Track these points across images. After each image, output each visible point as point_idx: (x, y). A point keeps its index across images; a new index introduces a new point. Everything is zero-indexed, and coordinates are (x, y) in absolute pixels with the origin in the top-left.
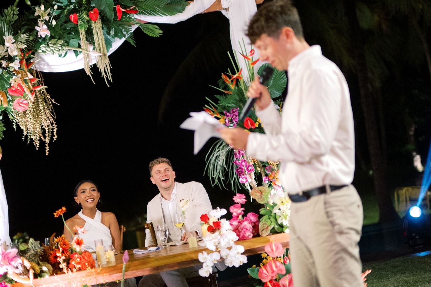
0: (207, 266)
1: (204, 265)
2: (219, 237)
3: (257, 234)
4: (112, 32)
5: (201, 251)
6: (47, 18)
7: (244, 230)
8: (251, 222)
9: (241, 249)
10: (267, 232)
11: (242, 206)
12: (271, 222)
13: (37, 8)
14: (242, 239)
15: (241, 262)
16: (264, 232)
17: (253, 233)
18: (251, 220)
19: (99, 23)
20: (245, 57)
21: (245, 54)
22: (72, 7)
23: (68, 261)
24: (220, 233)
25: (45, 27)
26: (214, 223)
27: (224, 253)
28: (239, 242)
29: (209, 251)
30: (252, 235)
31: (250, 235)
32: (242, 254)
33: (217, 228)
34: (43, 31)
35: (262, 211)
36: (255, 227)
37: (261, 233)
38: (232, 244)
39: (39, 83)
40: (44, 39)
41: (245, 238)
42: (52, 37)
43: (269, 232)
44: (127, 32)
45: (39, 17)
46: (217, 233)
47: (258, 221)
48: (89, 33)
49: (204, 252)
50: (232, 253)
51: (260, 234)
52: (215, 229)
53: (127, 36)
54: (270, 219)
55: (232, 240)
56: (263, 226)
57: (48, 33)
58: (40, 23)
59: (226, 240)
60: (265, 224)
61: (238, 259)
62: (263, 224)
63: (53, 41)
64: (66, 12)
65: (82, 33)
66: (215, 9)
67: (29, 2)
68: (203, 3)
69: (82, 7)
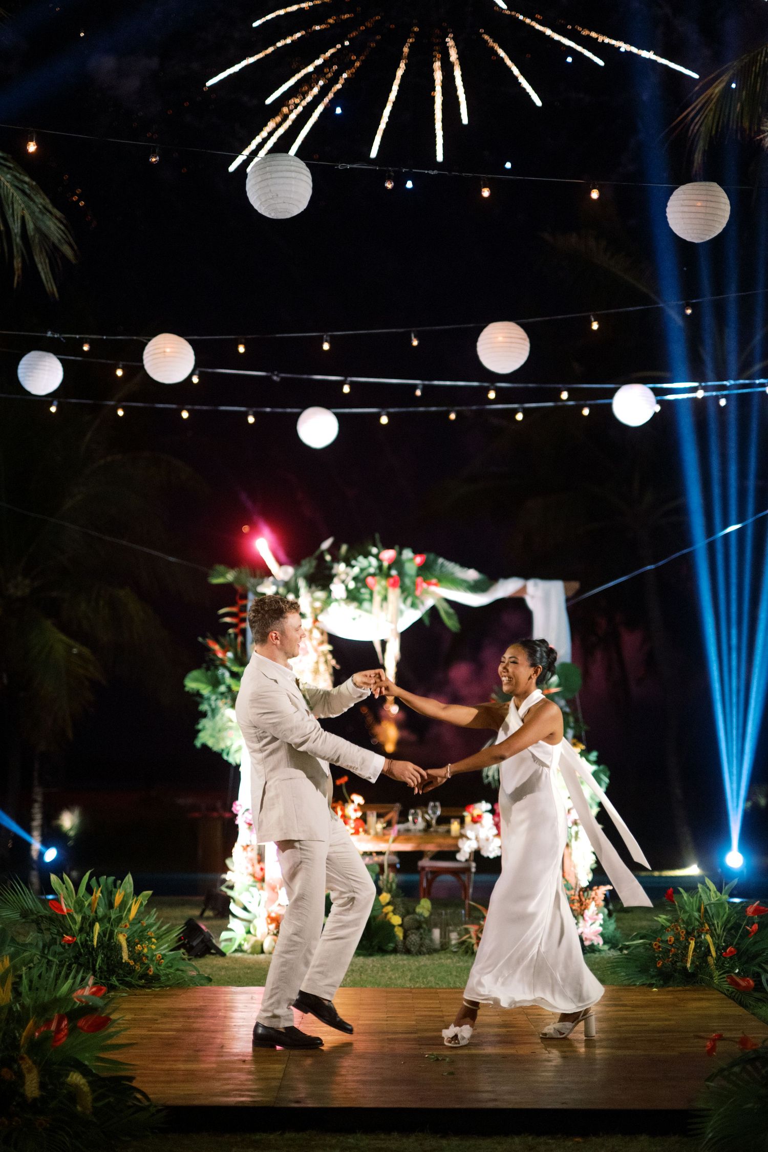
1: (463, 851)
4: (409, 602)
5: (462, 837)
6: (343, 577)
13: (336, 565)
19: (398, 591)
22: (372, 570)
25: (343, 587)
26: (478, 815)
27: (482, 843)
29: (469, 839)
34: (338, 590)
39: (322, 643)
40: (336, 600)
42: (348, 598)
44: (423, 603)
45: (335, 575)
46: (479, 824)
48: (385, 598)
49: (464, 839)
50: (490, 844)
52: (477, 820)
53: (423, 610)
57: (344, 595)
58: (336, 580)
63: (348, 602)
64: (365, 573)
65: (377, 598)
66: (518, 595)
67: (328, 558)
68: (506, 588)
69: (382, 572)
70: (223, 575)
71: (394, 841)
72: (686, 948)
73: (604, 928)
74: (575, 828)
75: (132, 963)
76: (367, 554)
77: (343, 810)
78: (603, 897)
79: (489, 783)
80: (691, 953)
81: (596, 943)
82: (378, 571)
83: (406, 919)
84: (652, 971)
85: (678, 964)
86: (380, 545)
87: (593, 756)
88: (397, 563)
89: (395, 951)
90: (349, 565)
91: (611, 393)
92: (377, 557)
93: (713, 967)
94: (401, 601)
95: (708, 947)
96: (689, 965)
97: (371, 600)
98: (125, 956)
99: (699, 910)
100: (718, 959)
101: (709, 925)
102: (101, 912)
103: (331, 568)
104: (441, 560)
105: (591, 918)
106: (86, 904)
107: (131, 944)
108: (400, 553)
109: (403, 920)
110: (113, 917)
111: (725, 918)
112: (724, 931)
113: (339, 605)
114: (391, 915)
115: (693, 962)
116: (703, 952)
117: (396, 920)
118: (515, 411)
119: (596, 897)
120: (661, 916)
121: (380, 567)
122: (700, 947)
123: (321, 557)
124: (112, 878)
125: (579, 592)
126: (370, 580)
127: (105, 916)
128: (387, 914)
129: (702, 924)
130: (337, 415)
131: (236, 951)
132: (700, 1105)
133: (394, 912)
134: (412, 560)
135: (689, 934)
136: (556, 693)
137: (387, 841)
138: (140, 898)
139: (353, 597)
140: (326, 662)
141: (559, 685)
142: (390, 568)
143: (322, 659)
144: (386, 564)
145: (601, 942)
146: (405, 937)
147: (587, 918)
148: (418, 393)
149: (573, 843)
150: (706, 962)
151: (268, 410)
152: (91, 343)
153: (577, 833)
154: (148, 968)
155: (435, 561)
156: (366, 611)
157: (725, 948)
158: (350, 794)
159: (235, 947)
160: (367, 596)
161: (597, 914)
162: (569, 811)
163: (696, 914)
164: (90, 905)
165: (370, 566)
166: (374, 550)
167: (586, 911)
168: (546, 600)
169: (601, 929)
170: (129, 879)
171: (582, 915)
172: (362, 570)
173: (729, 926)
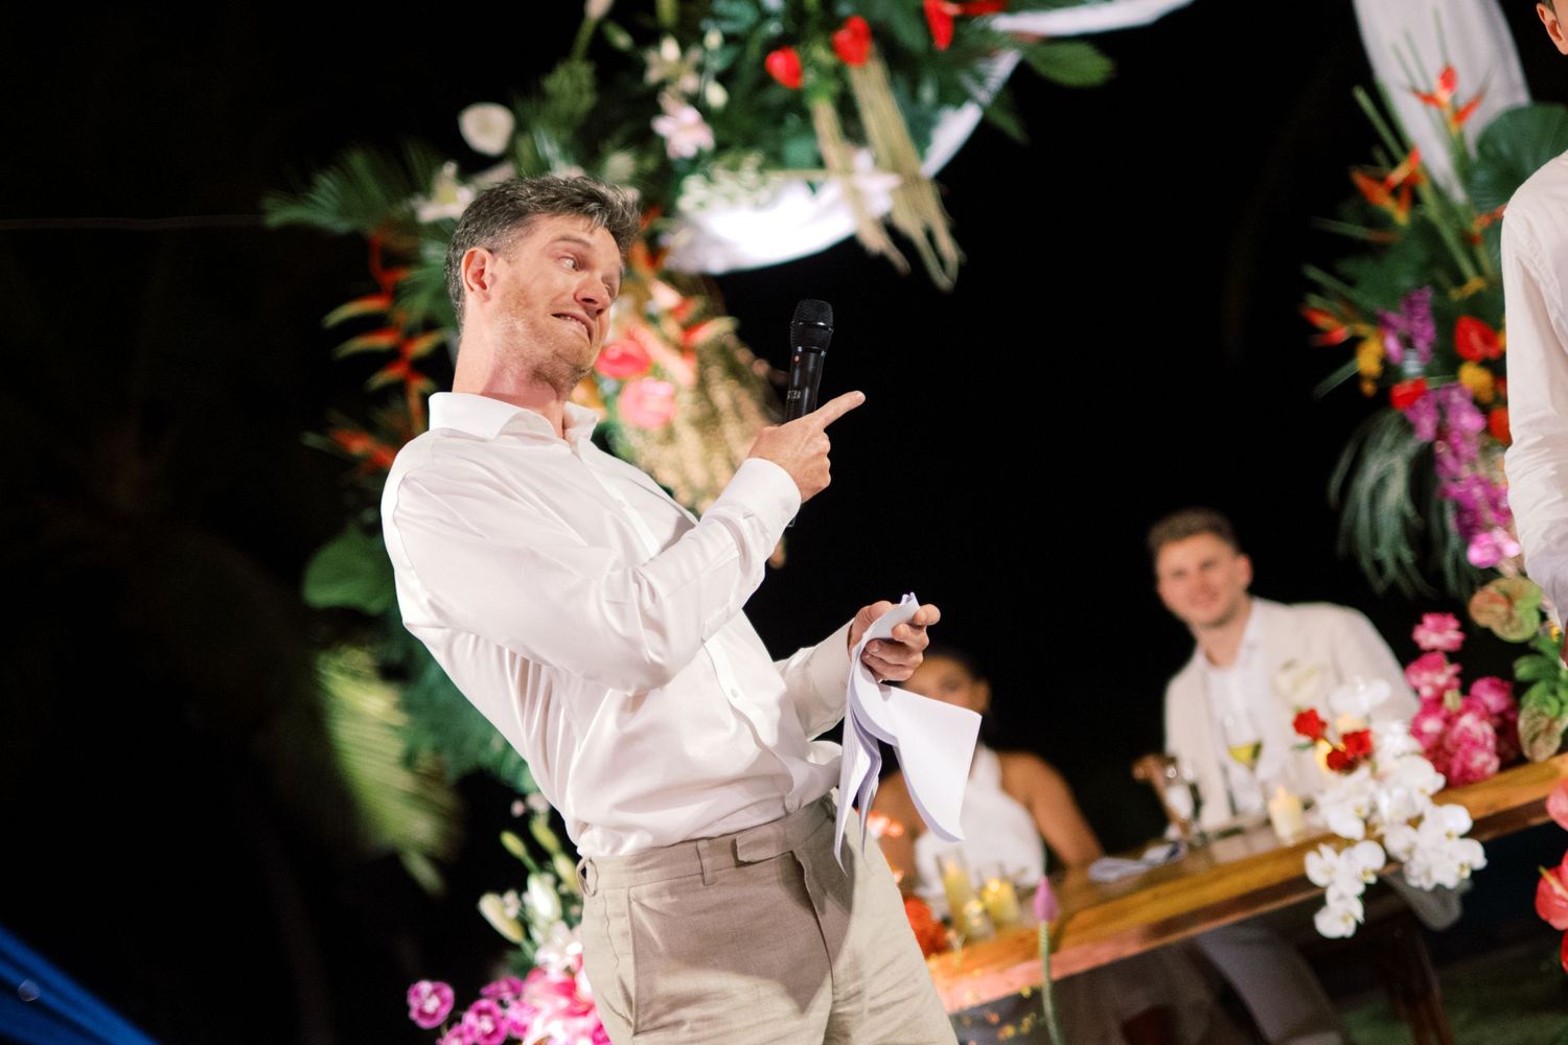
0: (1341, 897)
1: (1331, 896)
2: (1371, 785)
3: (1512, 756)
4: (928, 93)
5: (1311, 843)
6: (690, 83)
7: (1465, 746)
8: (1487, 715)
9: (1459, 818)
10: (1549, 743)
11: (1452, 656)
12: (1562, 704)
13: (651, 56)
14: (1456, 781)
15: (1462, 866)
16: (1540, 743)
17: (1499, 754)
18: (1487, 708)
19: (879, 68)
20: (1429, 99)
21: (1423, 87)
22: (773, 28)
24: (1374, 769)
25: (690, 115)
26: (1346, 738)
27: (1397, 842)
28: (1452, 794)
29: (1340, 843)
30: (1494, 764)
31: (1485, 764)
32: (1464, 836)
33: (1360, 754)
34: (683, 131)
35: (1523, 669)
36: (1505, 728)
37: (1531, 751)
38: (1423, 804)
40: (696, 163)
41: (1471, 777)
42: (721, 147)
43: (1557, 743)
44: (980, 79)
46: (1363, 772)
47: (1515, 706)
48: (848, 111)
49: (1323, 848)
50: (1427, 836)
51: (1527, 753)
52: (1350, 756)
53: (984, 96)
54: (1554, 693)
55: (1422, 791)
56: (1531, 723)
57: (704, 137)
58: (668, 100)
59: (1398, 793)
60: (1541, 713)
61: (1451, 856)
62: (1534, 717)
63: (728, 158)
64: (754, 50)
65: (824, 114)
67: (622, 40)
69: (803, 21)
79: (1393, 587)
82: (792, 28)
90: (689, 38)
94: (901, 97)
97: (803, 125)
103: (641, 68)
113: (709, 179)
121: (798, 11)
123: (600, 49)
126: (778, 63)
139: (738, 134)
140: (735, 371)
143: (715, 372)
156: (802, 166)
160: (786, 118)
165: (763, 15)
172: (738, 40)
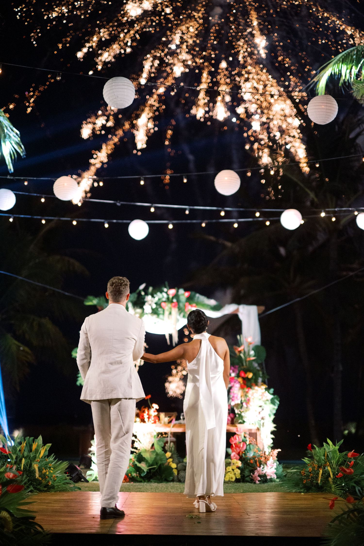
6: (150, 302)
10: (237, 423)
13: (147, 297)
18: (231, 417)
19: (176, 309)
22: (164, 299)
23: (149, 418)
25: (150, 307)
34: (147, 309)
36: (233, 420)
40: (147, 314)
42: (152, 313)
45: (146, 302)
47: (234, 418)
48: (170, 313)
51: (234, 423)
54: (239, 417)
56: (236, 420)
57: (150, 311)
58: (146, 304)
63: (152, 315)
64: (160, 301)
65: (167, 313)
66: (235, 313)
67: (143, 293)
68: (229, 309)
69: (169, 300)
70: (91, 301)
71: (173, 427)
72: (318, 474)
73: (277, 471)
74: (262, 421)
75: (40, 479)
76: (161, 292)
77: (148, 412)
78: (276, 455)
80: (320, 475)
81: (272, 477)
82: (167, 300)
83: (179, 465)
84: (301, 486)
85: (314, 482)
86: (168, 287)
87: (272, 390)
88: (176, 296)
89: (173, 481)
90: (153, 296)
91: (280, 214)
92: (166, 293)
93: (331, 483)
94: (178, 314)
95: (329, 473)
96: (319, 482)
97: (163, 314)
98: (37, 475)
99: (324, 456)
100: (334, 479)
101: (329, 463)
102: (26, 454)
103: (144, 298)
104: (197, 295)
105: (270, 465)
106: (18, 449)
107: (40, 470)
108: (178, 291)
109: (177, 466)
110: (32, 456)
111: (337, 459)
112: (336, 466)
113: (148, 316)
114: (171, 463)
115: (321, 481)
116: (326, 475)
117: (174, 466)
118: (234, 223)
119: (273, 455)
120: (305, 458)
121: (168, 298)
122: (325, 474)
123: (139, 294)
124: (32, 438)
125: (264, 312)
126: (163, 304)
127: (27, 456)
128: (169, 463)
129: (326, 462)
130: (149, 224)
131: (94, 480)
132: (326, 534)
133: (173, 462)
134: (184, 294)
135: (319, 467)
136: (254, 360)
137: (169, 427)
138: (45, 447)
139: (155, 312)
141: (255, 356)
142: (173, 298)
144: (171, 297)
145: (276, 477)
146: (178, 474)
147: (268, 465)
148: (187, 212)
149: (262, 429)
150: (328, 481)
151: (115, 221)
152: (29, 181)
153: (263, 423)
154: (48, 482)
155: (195, 296)
156: (161, 319)
157: (337, 474)
158: (152, 404)
159: (94, 478)
160: (161, 312)
161: (273, 463)
162: (259, 413)
163: (323, 458)
164: (20, 450)
165: (163, 297)
166: (165, 290)
167: (268, 462)
168: (249, 315)
169: (275, 471)
170: (40, 438)
171: (266, 464)
172: (159, 299)
173: (339, 463)
